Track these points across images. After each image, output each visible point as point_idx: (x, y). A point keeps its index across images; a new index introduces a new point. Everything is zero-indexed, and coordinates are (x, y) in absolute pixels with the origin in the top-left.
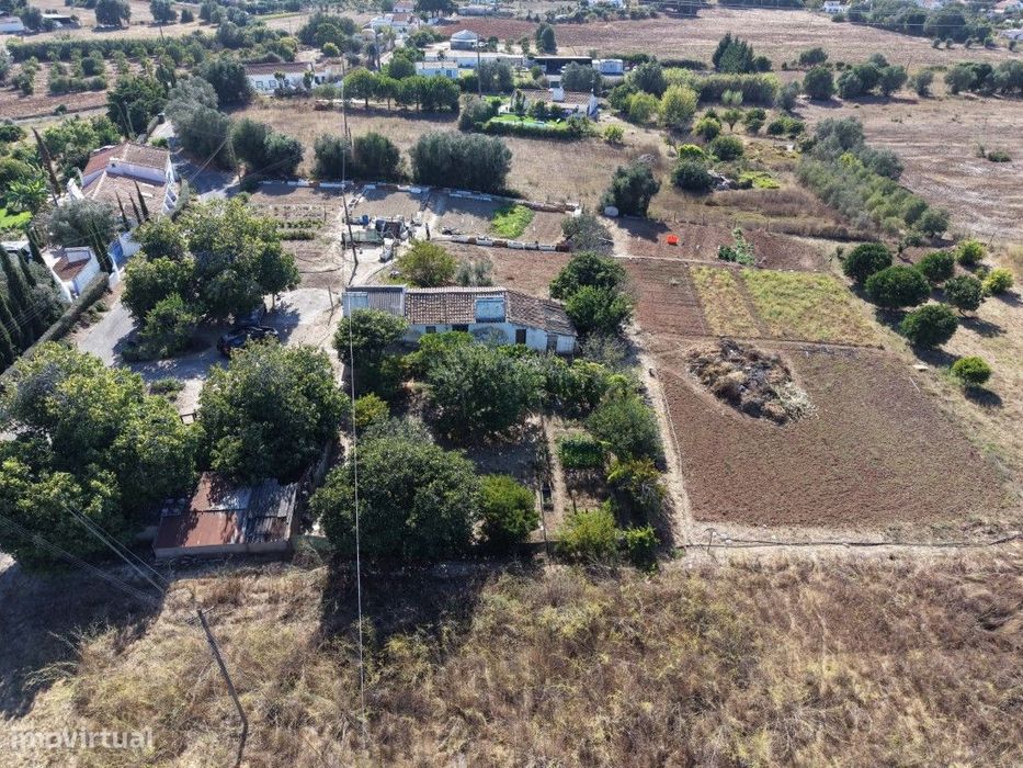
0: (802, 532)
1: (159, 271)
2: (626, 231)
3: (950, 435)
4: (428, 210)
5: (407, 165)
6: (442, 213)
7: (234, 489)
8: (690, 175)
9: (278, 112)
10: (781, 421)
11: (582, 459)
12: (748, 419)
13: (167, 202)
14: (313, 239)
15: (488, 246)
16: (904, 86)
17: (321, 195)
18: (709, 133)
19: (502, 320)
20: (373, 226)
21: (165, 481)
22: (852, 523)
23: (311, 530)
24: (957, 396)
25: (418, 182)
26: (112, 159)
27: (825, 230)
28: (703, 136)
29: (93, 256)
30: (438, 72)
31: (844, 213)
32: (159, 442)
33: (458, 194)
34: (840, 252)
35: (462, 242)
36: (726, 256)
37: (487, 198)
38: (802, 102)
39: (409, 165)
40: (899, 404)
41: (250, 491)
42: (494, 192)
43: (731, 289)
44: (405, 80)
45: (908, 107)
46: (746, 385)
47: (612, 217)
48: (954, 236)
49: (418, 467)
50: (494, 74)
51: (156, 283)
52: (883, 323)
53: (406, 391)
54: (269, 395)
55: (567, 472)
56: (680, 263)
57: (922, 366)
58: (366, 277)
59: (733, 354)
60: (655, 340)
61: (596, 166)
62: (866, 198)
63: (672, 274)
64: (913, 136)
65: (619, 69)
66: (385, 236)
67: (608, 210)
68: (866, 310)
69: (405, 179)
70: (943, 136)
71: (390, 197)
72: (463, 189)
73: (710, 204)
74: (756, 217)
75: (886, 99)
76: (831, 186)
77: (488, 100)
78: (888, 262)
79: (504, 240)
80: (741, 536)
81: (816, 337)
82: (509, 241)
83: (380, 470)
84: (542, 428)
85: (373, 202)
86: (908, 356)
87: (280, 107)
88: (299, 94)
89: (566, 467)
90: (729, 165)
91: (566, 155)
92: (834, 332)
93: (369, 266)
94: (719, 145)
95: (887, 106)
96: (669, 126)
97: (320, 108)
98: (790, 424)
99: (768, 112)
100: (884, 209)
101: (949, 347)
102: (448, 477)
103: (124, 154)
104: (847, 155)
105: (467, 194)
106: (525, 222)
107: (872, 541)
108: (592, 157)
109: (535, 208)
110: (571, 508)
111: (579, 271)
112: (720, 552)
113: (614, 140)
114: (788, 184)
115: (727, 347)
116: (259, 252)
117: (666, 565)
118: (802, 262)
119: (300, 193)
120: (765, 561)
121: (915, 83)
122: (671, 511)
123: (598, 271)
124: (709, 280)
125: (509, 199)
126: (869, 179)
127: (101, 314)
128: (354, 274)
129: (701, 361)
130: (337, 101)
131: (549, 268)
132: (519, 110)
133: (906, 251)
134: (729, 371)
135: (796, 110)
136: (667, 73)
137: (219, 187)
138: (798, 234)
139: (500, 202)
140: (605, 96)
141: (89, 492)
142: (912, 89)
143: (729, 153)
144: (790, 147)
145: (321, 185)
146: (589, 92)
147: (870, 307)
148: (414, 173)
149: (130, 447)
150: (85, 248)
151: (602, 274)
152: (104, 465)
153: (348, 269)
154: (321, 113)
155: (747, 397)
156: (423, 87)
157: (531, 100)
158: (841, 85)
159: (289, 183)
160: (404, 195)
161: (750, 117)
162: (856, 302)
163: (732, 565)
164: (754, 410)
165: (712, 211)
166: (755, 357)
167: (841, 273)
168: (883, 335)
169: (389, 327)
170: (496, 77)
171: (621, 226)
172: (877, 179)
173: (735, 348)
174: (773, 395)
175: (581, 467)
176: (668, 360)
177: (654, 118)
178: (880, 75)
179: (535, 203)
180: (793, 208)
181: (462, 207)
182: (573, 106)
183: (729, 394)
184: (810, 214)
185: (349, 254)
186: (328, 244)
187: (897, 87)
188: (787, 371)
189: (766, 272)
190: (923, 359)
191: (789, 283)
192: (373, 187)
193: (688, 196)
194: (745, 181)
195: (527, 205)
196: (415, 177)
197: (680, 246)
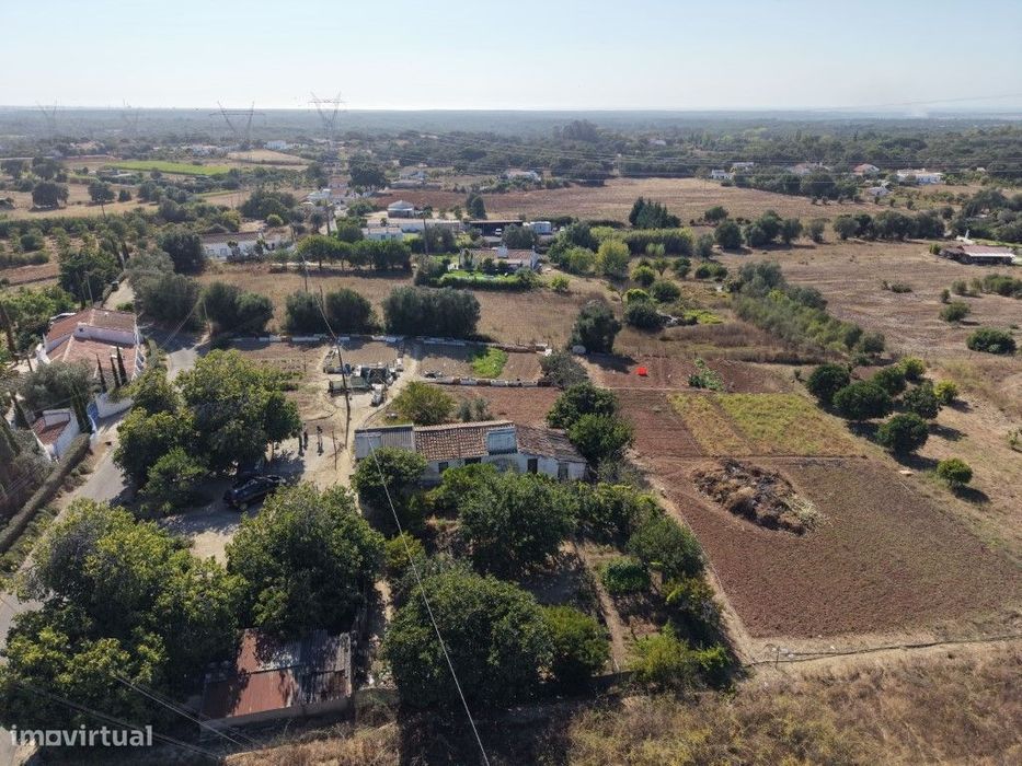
0: (858, 640)
1: (158, 426)
2: (596, 366)
3: (955, 533)
4: (406, 356)
5: (380, 316)
6: (421, 358)
7: (282, 644)
8: (642, 315)
9: (233, 276)
10: (799, 531)
11: (628, 583)
12: (767, 532)
13: (138, 363)
14: (297, 389)
15: (473, 385)
16: (801, 235)
17: (296, 348)
18: (646, 280)
19: (514, 451)
20: (358, 374)
21: (212, 641)
22: (900, 626)
23: (367, 684)
24: (948, 496)
25: (390, 332)
26: (80, 323)
27: (778, 355)
28: (640, 282)
29: (74, 419)
30: (383, 237)
31: (789, 341)
32: (210, 596)
33: (432, 341)
34: (797, 374)
35: (447, 384)
36: (696, 383)
37: (462, 343)
38: (716, 251)
40: (900, 507)
41: (299, 645)
42: (467, 338)
43: (710, 412)
44: (359, 244)
45: (810, 251)
46: (758, 500)
47: (580, 355)
48: (892, 355)
49: (489, 602)
50: (439, 236)
51: (156, 438)
52: (859, 434)
53: (431, 529)
54: (316, 538)
55: (616, 600)
56: (655, 392)
57: (906, 471)
59: (736, 471)
60: (656, 463)
61: (551, 312)
62: (805, 327)
63: (652, 402)
64: (822, 275)
65: (547, 230)
66: (373, 382)
67: (575, 348)
68: (837, 424)
69: (378, 330)
70: (847, 274)
71: (367, 346)
72: (435, 336)
73: (664, 339)
74: (710, 348)
75: (787, 246)
76: (772, 319)
77: (437, 260)
78: (847, 381)
79: (487, 380)
80: (801, 649)
81: (803, 451)
82: (492, 380)
83: (456, 607)
84: (577, 555)
85: (351, 352)
86: (891, 463)
87: (234, 272)
88: (250, 259)
89: (613, 594)
90: (672, 305)
91: (521, 304)
92: (818, 445)
93: (363, 410)
94: (658, 289)
95: (791, 251)
96: (607, 275)
97: (275, 271)
98: (808, 534)
99: (692, 260)
100: (825, 335)
101: (923, 452)
102: (519, 609)
103: (90, 320)
104: (774, 293)
105: (440, 340)
106: (502, 363)
107: (926, 642)
108: (545, 305)
109: (508, 350)
110: (630, 636)
111: (576, 400)
112: (789, 668)
113: (561, 289)
114: (729, 319)
115: (729, 465)
116: (265, 401)
117: (742, 685)
118: (765, 385)
119: (274, 348)
120: (835, 671)
121: (810, 232)
122: (727, 629)
123: (596, 400)
124: (687, 405)
125: (481, 344)
126: (801, 312)
127: (84, 476)
128: (349, 419)
129: (708, 479)
130: (290, 264)
131: (537, 402)
132: (468, 267)
133: (854, 370)
134: (738, 487)
135: (714, 258)
136: (594, 231)
137: (189, 346)
138: (755, 361)
139: (474, 346)
140: (544, 252)
141: (138, 658)
142: (807, 237)
143: (668, 295)
144: (719, 289)
145: (294, 339)
146: (530, 248)
147: (840, 422)
148: (387, 324)
149: (178, 605)
150: (64, 410)
151: (601, 402)
152: (149, 628)
153: (341, 416)
154: (278, 276)
155: (761, 511)
156: (377, 249)
157: (479, 257)
158: (747, 236)
159: (261, 339)
160: (381, 344)
161: (677, 265)
162: (828, 418)
163: (806, 679)
164: (771, 523)
165: (669, 345)
166: (757, 473)
167: (805, 392)
168: (860, 445)
169: (412, 464)
170: (440, 239)
171: (591, 362)
172: (808, 311)
173: (737, 466)
174: (786, 507)
175: (627, 592)
176: (675, 481)
177: (592, 269)
178: (780, 227)
179: (506, 346)
180: (742, 339)
181: (438, 351)
182: (519, 262)
183: (743, 509)
184: (758, 343)
185: (341, 400)
186: (314, 393)
187: (796, 236)
188: (788, 483)
189: (738, 396)
190: (906, 464)
191: (762, 404)
192: (348, 338)
193: (643, 334)
194: (690, 318)
195: (500, 348)
196: (387, 327)
197: (651, 377)
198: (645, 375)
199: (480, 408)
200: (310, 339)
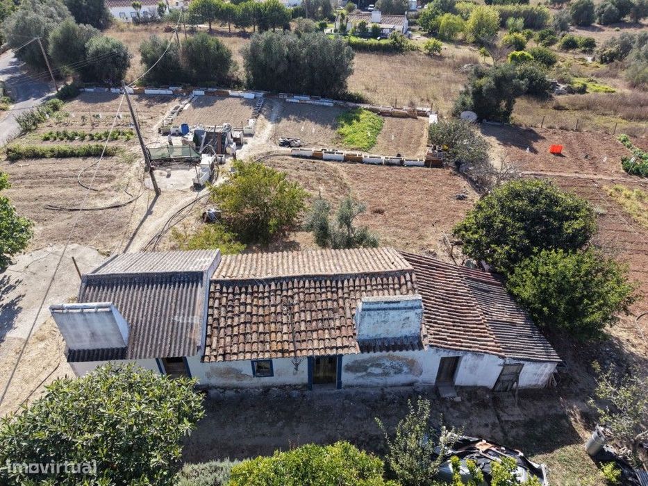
4: (262, 116)
5: (240, 68)
6: (278, 121)
14: (113, 155)
15: (339, 161)
17: (145, 101)
19: (415, 340)
20: (190, 137)
25: (250, 87)
33: (296, 99)
35: (306, 158)
37: (328, 103)
38: (571, 28)
39: (242, 69)
42: (336, 97)
58: (166, 216)
61: (425, 74)
66: (204, 152)
67: (464, 115)
69: (237, 84)
71: (219, 103)
72: (300, 94)
73: (559, 108)
77: (315, 23)
79: (358, 153)
82: (364, 155)
85: (200, 110)
87: (134, 31)
88: (153, 21)
91: (394, 65)
93: (176, 196)
96: (477, 43)
105: (306, 99)
106: (377, 130)
109: (383, 114)
113: (434, 53)
114: (621, 88)
119: (120, 101)
125: (352, 104)
128: (149, 212)
131: (428, 192)
132: (343, 30)
136: (458, 5)
139: (342, 107)
144: (589, 59)
145: (147, 91)
148: (248, 76)
153: (140, 206)
157: (354, 21)
159: (113, 90)
160: (236, 100)
177: (461, 36)
179: (381, 108)
181: (301, 113)
182: (391, 27)
192: (201, 93)
193: (534, 102)
194: (580, 86)
195: (374, 111)
196: (248, 81)
197: (568, 159)
198: (559, 154)
199: (345, 220)
200: (163, 92)
